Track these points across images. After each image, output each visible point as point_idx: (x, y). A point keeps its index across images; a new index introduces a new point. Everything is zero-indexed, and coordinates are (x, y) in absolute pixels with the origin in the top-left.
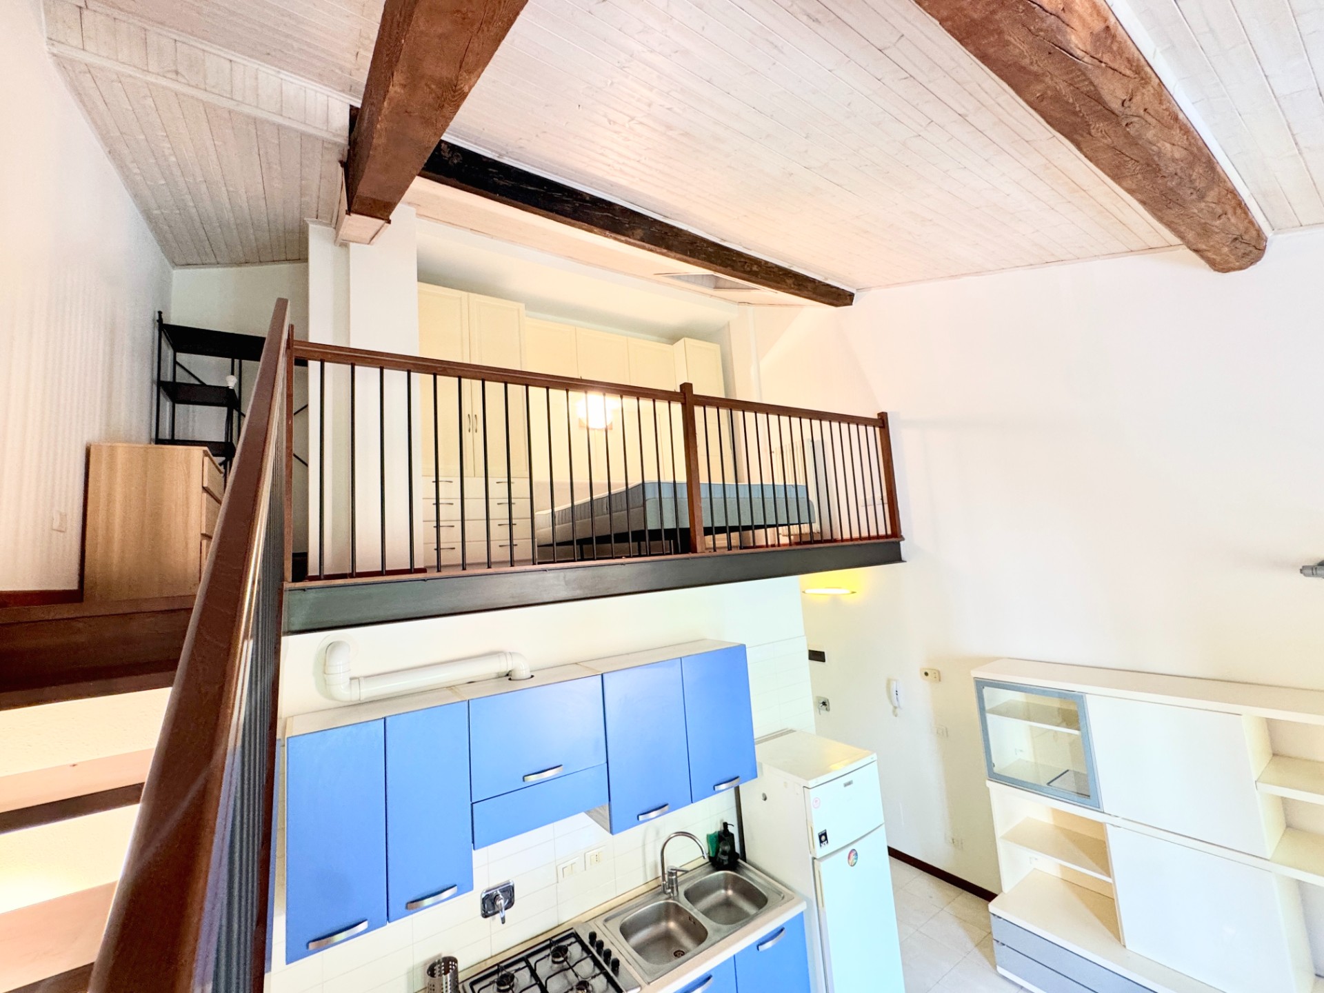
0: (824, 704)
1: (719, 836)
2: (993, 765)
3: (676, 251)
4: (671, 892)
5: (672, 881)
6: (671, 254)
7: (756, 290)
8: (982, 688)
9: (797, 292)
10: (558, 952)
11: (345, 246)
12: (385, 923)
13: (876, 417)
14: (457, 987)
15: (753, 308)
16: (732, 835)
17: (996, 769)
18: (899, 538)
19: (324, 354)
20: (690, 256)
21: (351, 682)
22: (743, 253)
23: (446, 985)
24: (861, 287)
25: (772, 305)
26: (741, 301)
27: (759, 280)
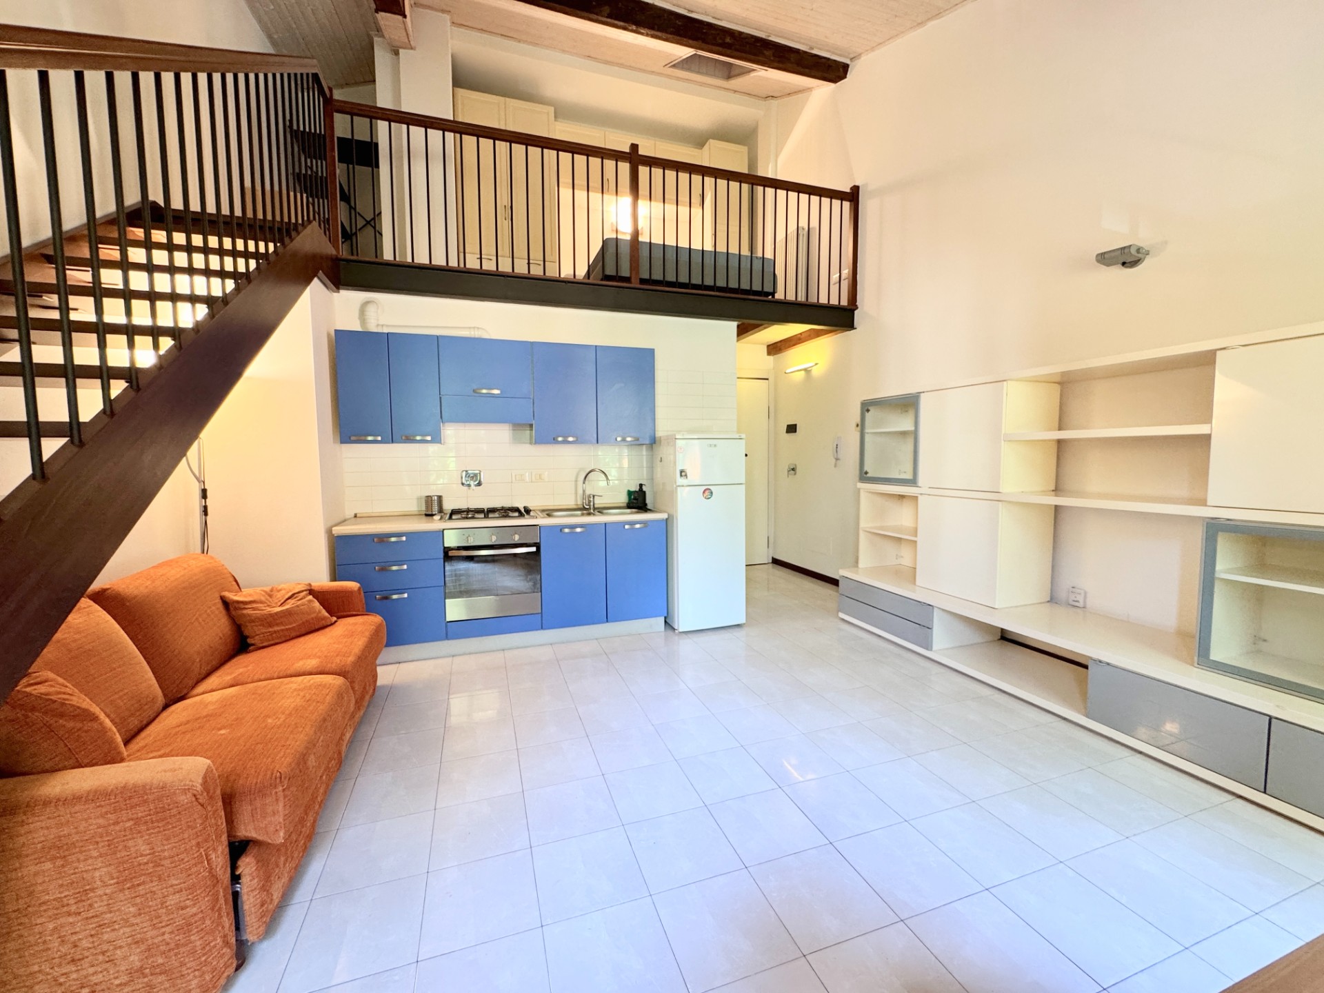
0: (793, 469)
1: (636, 491)
2: (866, 473)
3: (645, 27)
4: (588, 508)
5: (590, 502)
6: (642, 31)
7: (754, 70)
8: (868, 411)
9: (781, 65)
10: (505, 512)
11: (397, 53)
12: (392, 442)
13: (848, 190)
14: (441, 510)
15: (777, 102)
16: (645, 492)
17: (868, 475)
18: (854, 308)
19: (354, 110)
20: (658, 30)
21: (378, 325)
22: (714, 24)
23: (432, 507)
24: (852, 56)
25: (790, 94)
26: (766, 96)
27: (736, 53)
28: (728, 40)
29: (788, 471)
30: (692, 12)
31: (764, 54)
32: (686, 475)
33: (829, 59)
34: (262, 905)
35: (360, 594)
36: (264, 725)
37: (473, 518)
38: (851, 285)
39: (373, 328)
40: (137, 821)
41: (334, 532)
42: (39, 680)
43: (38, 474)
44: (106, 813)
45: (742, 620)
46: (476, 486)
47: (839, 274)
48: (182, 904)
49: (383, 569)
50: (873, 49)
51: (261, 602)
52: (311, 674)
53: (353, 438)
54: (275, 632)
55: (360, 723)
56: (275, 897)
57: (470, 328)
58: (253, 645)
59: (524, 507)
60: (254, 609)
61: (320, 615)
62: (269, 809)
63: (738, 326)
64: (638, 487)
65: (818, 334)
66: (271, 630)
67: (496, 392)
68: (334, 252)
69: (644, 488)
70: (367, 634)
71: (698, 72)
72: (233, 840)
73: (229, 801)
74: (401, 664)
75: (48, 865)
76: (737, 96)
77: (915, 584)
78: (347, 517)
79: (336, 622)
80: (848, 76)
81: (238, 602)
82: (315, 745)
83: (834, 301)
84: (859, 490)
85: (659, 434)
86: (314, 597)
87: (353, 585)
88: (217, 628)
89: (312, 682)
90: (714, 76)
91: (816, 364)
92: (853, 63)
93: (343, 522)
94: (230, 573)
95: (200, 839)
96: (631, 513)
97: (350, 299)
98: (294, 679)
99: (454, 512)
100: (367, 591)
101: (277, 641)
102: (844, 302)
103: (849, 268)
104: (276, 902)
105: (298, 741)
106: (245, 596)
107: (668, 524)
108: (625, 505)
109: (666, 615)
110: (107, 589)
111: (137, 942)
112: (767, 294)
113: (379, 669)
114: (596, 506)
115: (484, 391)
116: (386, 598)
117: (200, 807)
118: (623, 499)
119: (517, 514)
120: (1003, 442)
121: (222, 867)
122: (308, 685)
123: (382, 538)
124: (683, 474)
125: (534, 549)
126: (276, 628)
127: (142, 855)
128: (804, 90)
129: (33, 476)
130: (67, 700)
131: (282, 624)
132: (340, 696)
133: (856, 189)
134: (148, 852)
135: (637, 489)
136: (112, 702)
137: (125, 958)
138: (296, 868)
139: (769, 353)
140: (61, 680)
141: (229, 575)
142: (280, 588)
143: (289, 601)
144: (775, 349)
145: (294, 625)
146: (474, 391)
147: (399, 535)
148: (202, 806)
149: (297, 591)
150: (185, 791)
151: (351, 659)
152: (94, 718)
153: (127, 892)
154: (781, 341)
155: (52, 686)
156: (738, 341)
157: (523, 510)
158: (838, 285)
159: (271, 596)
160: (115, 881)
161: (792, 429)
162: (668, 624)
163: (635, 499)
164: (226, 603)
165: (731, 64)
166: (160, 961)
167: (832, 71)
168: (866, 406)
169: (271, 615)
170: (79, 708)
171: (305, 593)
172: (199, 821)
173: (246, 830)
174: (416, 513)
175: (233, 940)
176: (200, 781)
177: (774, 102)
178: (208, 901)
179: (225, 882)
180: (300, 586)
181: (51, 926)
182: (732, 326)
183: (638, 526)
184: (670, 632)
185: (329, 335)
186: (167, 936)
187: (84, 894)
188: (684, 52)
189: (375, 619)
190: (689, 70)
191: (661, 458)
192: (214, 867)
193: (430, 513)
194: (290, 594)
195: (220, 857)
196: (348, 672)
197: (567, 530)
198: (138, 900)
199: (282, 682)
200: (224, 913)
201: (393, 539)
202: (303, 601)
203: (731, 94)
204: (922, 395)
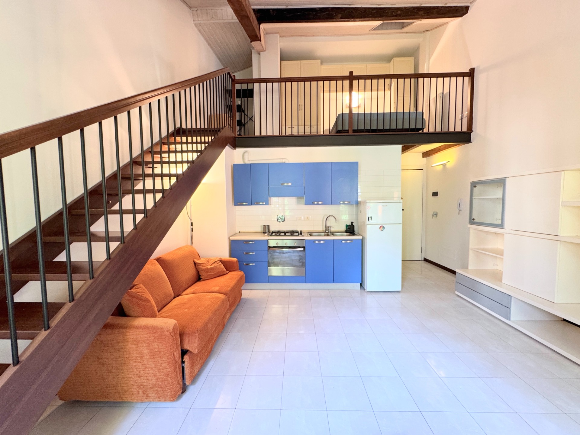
0: (436, 214)
1: (350, 225)
2: (474, 219)
3: (357, 18)
4: (328, 232)
5: (328, 229)
6: (356, 20)
7: (414, 22)
8: (475, 187)
9: (428, 17)
10: (292, 233)
11: (259, 54)
12: (252, 205)
13: (468, 71)
14: (269, 231)
15: (430, 32)
16: (354, 226)
17: (475, 221)
18: (472, 131)
19: (241, 82)
20: (364, 18)
21: (248, 160)
22: (392, 7)
23: (266, 230)
24: (471, 1)
25: (436, 28)
26: (424, 31)
27: (403, 18)
28: (399, 13)
29: (433, 216)
30: (380, 5)
31: (419, 14)
33: (457, 6)
34: (191, 373)
35: (237, 263)
36: (197, 310)
37: (280, 235)
38: (469, 120)
39: (247, 162)
40: (155, 338)
41: (230, 239)
42: (138, 287)
43: (135, 228)
44: (147, 333)
45: (400, 289)
46: (282, 221)
47: (461, 115)
48: (166, 367)
49: (247, 254)
51: (205, 264)
52: (216, 293)
53: (238, 204)
54: (209, 275)
55: (233, 312)
56: (195, 371)
57: (281, 159)
58: (202, 279)
59: (301, 231)
60: (203, 266)
61: (223, 270)
62: (193, 341)
63: (402, 147)
64: (351, 223)
65: (450, 147)
66: (207, 274)
67: (290, 184)
68: (234, 135)
69: (354, 224)
70: (237, 279)
71: (387, 29)
72: (183, 349)
73: (182, 335)
74: (252, 291)
75: (134, 346)
76: (407, 35)
77: (502, 282)
78: (237, 232)
79: (228, 273)
80: (468, 12)
81: (200, 263)
82: (211, 320)
83: (458, 129)
84: (469, 228)
85: (360, 200)
86: (222, 263)
87: (235, 259)
88: (191, 272)
89: (215, 296)
90: (395, 29)
91: (448, 162)
92: (472, 5)
93: (235, 235)
94: (197, 252)
95: (171, 347)
96: (347, 235)
97: (239, 151)
98: (210, 294)
99: (273, 232)
100: (239, 262)
101: (209, 278)
102: (465, 129)
103: (468, 111)
104: (196, 373)
105: (206, 317)
106: (201, 261)
107: (362, 241)
108: (345, 231)
109: (361, 283)
110: (161, 257)
111: (154, 376)
112: (419, 130)
113: (243, 292)
114: (331, 231)
115: (285, 184)
116: (247, 265)
117: (171, 337)
118: (344, 228)
119: (297, 234)
120: (560, 206)
121: (178, 358)
122: (214, 297)
123: (247, 242)
124: (370, 219)
125: (302, 249)
126: (209, 274)
127: (156, 349)
128: (444, 24)
129: (134, 229)
130: (143, 295)
131: (211, 272)
132: (223, 302)
133: (472, 71)
134: (157, 348)
135: (350, 224)
136: (159, 295)
137: (151, 380)
138: (204, 362)
139: (423, 157)
140: (144, 287)
141: (197, 253)
142: (211, 259)
143: (214, 264)
144: (426, 154)
145: (215, 273)
146: (282, 184)
147: (252, 241)
148: (172, 336)
149: (216, 260)
150: (167, 331)
151: (229, 289)
152: (149, 301)
153: (152, 359)
154: (430, 151)
155: (141, 289)
156: (402, 154)
157: (300, 232)
158: (461, 120)
159: (208, 262)
160: (149, 355)
161: (435, 194)
162: (362, 287)
163: (349, 229)
164: (195, 263)
165: (403, 23)
166: (160, 384)
167: (459, 11)
168: (474, 185)
169: (208, 269)
170: (146, 298)
171: (219, 261)
172: (171, 341)
173: (187, 347)
174: (260, 232)
175: (181, 383)
176: (172, 328)
177: (428, 33)
178: (173, 368)
179: (179, 363)
180: (218, 259)
181: (134, 364)
182: (399, 147)
183: (348, 242)
184: (363, 291)
185: (231, 166)
186: (162, 376)
187: (142, 357)
188: (378, 23)
189: (241, 273)
190: (382, 29)
191: (361, 211)
192: (175, 357)
193: (265, 232)
194: (214, 262)
195: (178, 354)
196: (227, 293)
197: (317, 242)
198: (155, 363)
199: (206, 295)
200: (178, 372)
201: (251, 242)
202: (218, 264)
203: (405, 34)
204: (507, 179)
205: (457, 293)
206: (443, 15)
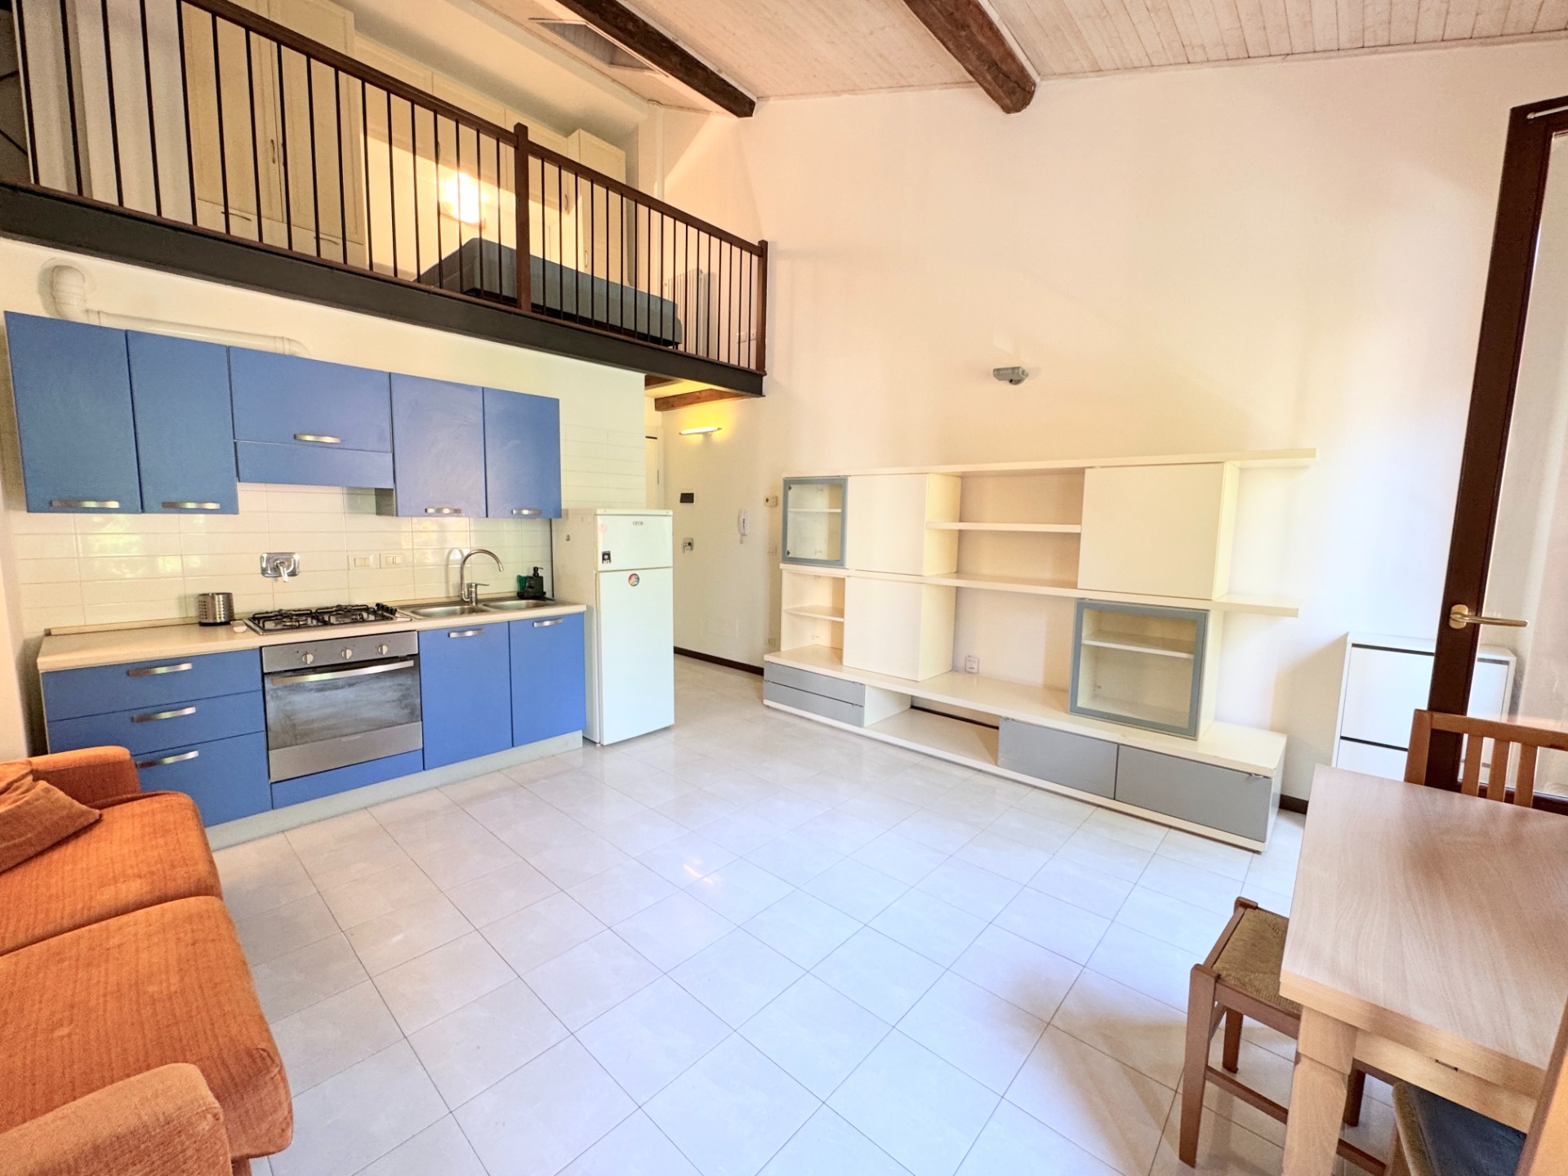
0: (690, 544)
1: (530, 577)
2: (788, 553)
4: (471, 602)
7: (651, 69)
8: (790, 488)
9: (686, 78)
10: (348, 614)
12: (143, 510)
13: (756, 244)
16: (542, 578)
17: (790, 555)
18: (764, 373)
21: (87, 311)
22: (618, 3)
23: (215, 611)
24: (760, 95)
25: (681, 108)
26: (650, 98)
27: (638, 46)
28: (630, 26)
29: (684, 546)
31: (670, 59)
32: (609, 558)
33: (736, 89)
35: (131, 763)
38: (759, 348)
41: (39, 667)
45: (671, 722)
46: (290, 576)
49: (147, 719)
50: (783, 97)
53: (53, 505)
57: (275, 337)
59: (380, 605)
61: (71, 810)
63: (646, 379)
65: (721, 396)
67: (330, 440)
69: (540, 573)
71: (573, 43)
76: (615, 86)
77: (842, 664)
79: (100, 817)
80: (752, 114)
84: (781, 570)
85: (564, 506)
86: (45, 781)
87: (113, 751)
90: (598, 57)
92: (761, 104)
99: (263, 618)
103: (756, 329)
107: (582, 621)
108: (515, 594)
109: (582, 728)
112: (667, 343)
114: (479, 597)
115: (309, 438)
116: (156, 763)
118: (512, 587)
119: (372, 615)
120: (925, 530)
124: (606, 557)
125: (409, 664)
128: (699, 110)
133: (764, 244)
135: (531, 573)
139: (658, 408)
144: (664, 404)
146: (293, 437)
154: (673, 396)
157: (378, 609)
161: (687, 498)
162: (587, 741)
163: (530, 587)
167: (739, 104)
168: (789, 484)
177: (661, 110)
182: (640, 377)
183: (547, 624)
184: (590, 748)
188: (569, 17)
189: (179, 799)
190: (563, 35)
193: (216, 621)
197: (454, 635)
202: (32, 792)
203: (609, 82)
204: (849, 478)
205: (766, 702)
206: (713, 94)
